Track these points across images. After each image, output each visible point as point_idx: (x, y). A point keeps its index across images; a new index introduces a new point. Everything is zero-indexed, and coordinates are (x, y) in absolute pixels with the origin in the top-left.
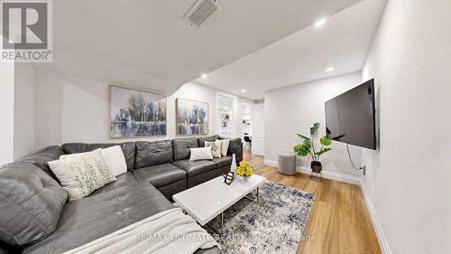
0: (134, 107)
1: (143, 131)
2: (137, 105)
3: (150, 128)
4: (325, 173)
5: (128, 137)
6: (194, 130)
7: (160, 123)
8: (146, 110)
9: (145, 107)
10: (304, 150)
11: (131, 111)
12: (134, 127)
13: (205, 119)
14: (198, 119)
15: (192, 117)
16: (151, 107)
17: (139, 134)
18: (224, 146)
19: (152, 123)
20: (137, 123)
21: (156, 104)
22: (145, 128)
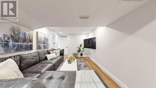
0: (14, 33)
1: (20, 48)
2: (16, 33)
3: (24, 47)
4: (83, 56)
5: (10, 52)
6: (45, 47)
7: (30, 43)
8: (21, 36)
9: (21, 34)
10: (79, 51)
11: (11, 36)
12: (14, 46)
13: (48, 42)
14: (45, 42)
15: (43, 41)
16: (25, 34)
17: (17, 50)
18: (58, 52)
19: (25, 44)
20: (16, 43)
21: (27, 33)
22: (21, 46)
